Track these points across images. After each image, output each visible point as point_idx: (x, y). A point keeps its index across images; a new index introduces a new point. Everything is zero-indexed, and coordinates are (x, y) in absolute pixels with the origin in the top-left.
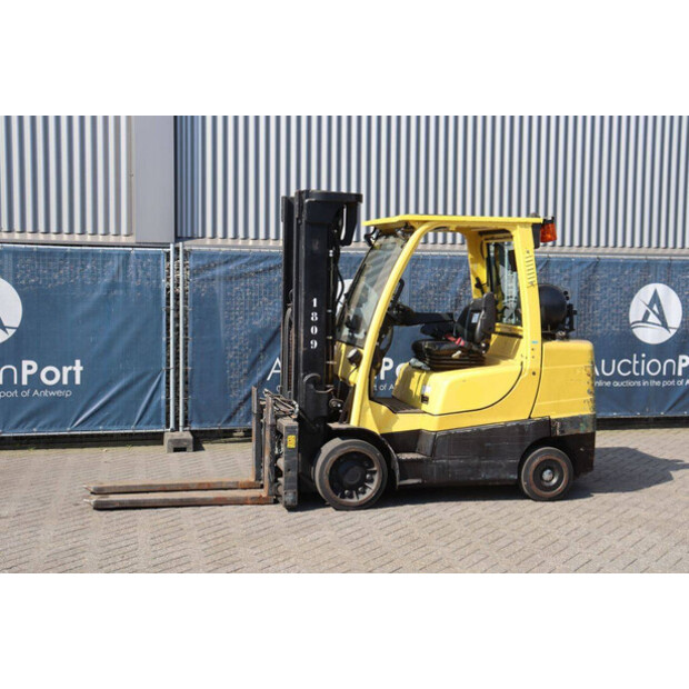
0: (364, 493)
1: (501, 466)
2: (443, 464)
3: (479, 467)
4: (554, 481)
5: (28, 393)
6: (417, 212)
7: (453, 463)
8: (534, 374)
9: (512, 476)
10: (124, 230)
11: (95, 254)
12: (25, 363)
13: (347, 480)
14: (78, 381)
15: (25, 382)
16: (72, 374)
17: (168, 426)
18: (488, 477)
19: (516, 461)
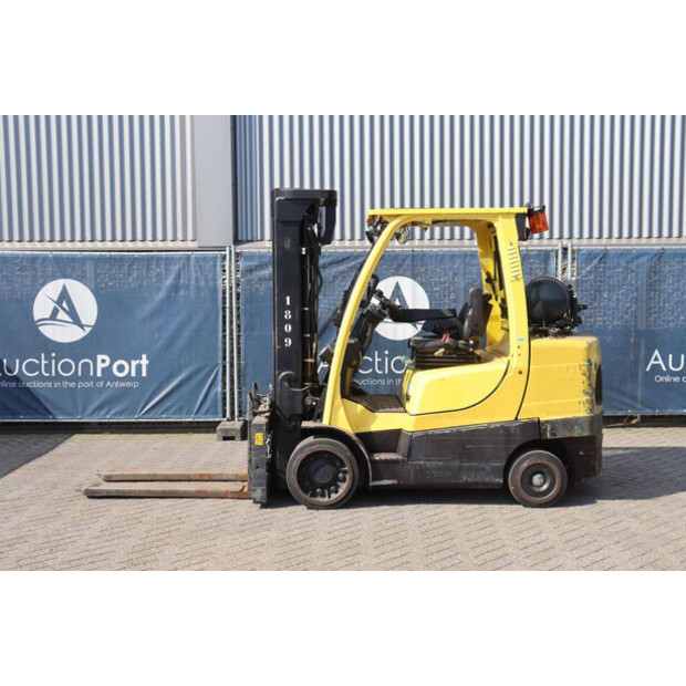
0: (336, 492)
1: (484, 469)
2: (420, 466)
3: (460, 469)
4: (545, 487)
5: (102, 384)
6: (392, 206)
7: (433, 467)
8: (520, 373)
9: (496, 480)
10: (190, 237)
11: (159, 259)
12: (100, 357)
13: (318, 479)
14: (144, 374)
15: (99, 374)
16: (139, 367)
17: (224, 416)
18: (470, 480)
19: (501, 464)
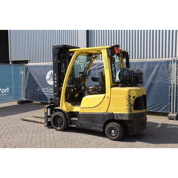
0: (62, 126)
1: (97, 126)
2: (81, 123)
3: (91, 125)
4: (114, 135)
7: (84, 123)
8: (108, 98)
9: (101, 130)
13: (58, 122)
18: (94, 129)
19: (102, 125)
